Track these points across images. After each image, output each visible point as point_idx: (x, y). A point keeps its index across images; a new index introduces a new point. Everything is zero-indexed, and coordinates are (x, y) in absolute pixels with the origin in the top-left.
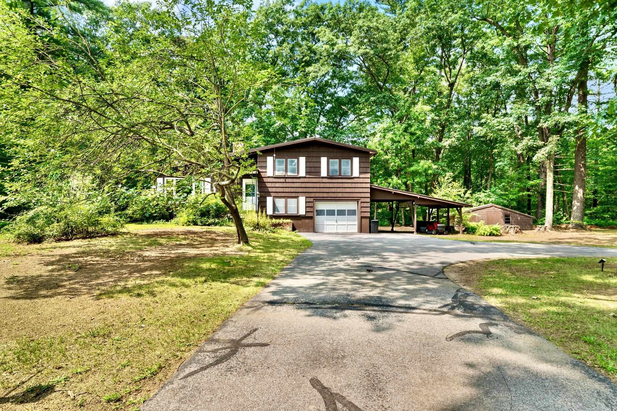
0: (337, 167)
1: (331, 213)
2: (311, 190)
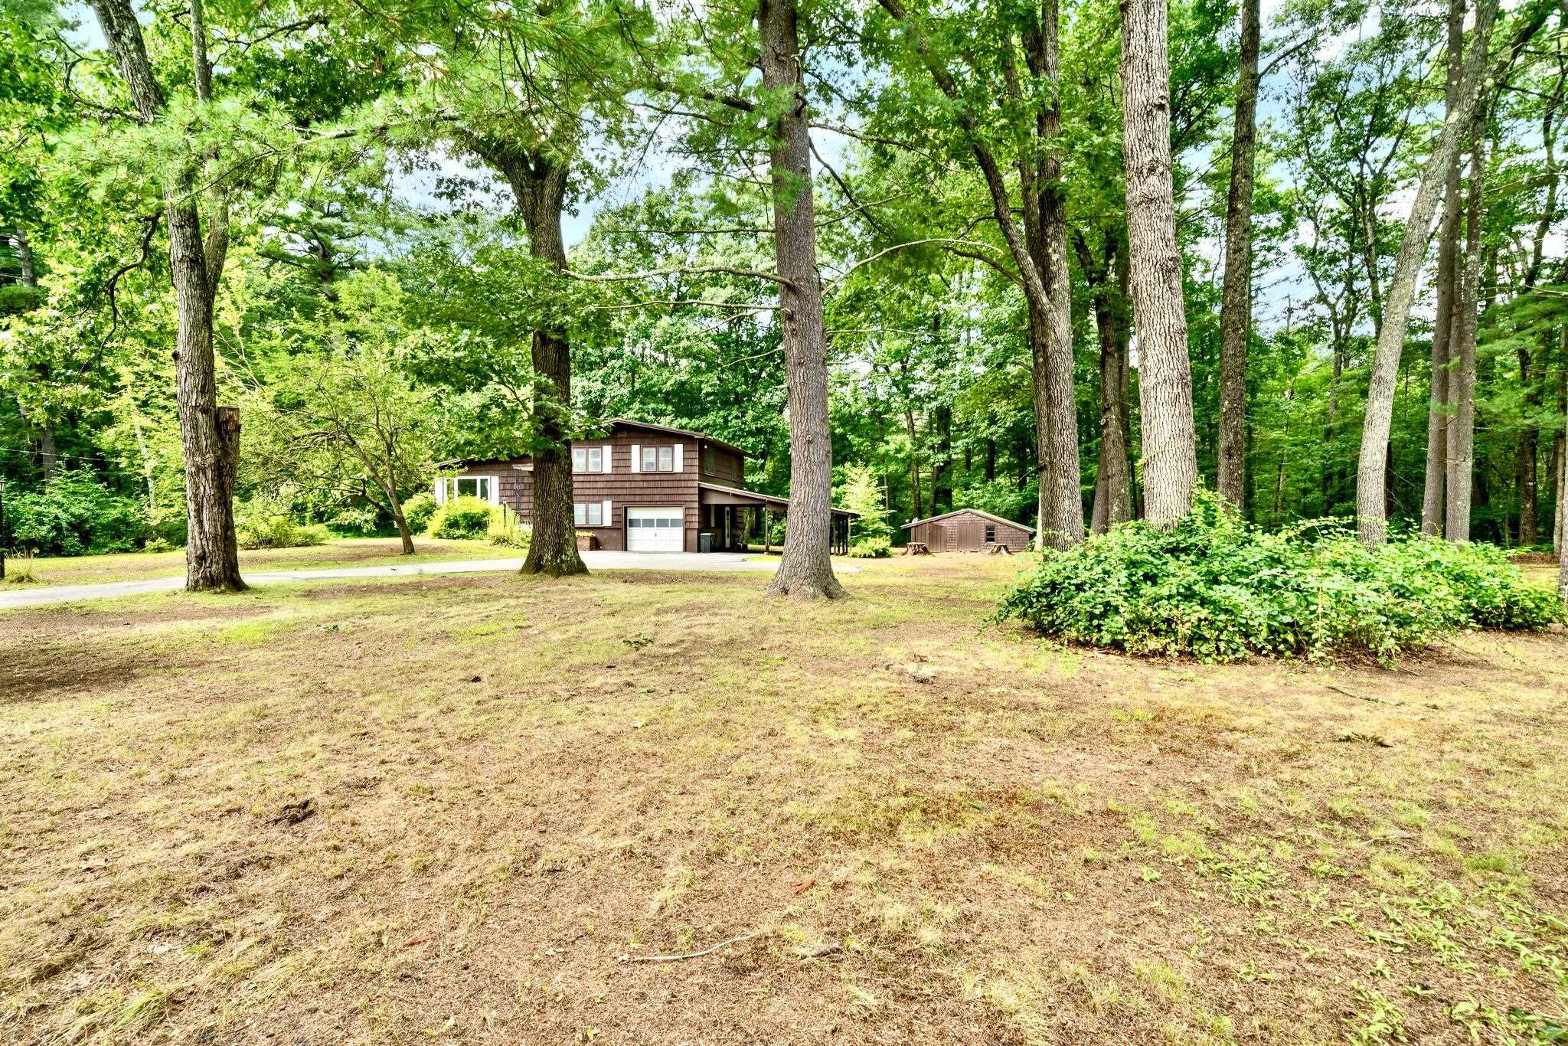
0: (653, 459)
1: (649, 523)
2: (619, 492)
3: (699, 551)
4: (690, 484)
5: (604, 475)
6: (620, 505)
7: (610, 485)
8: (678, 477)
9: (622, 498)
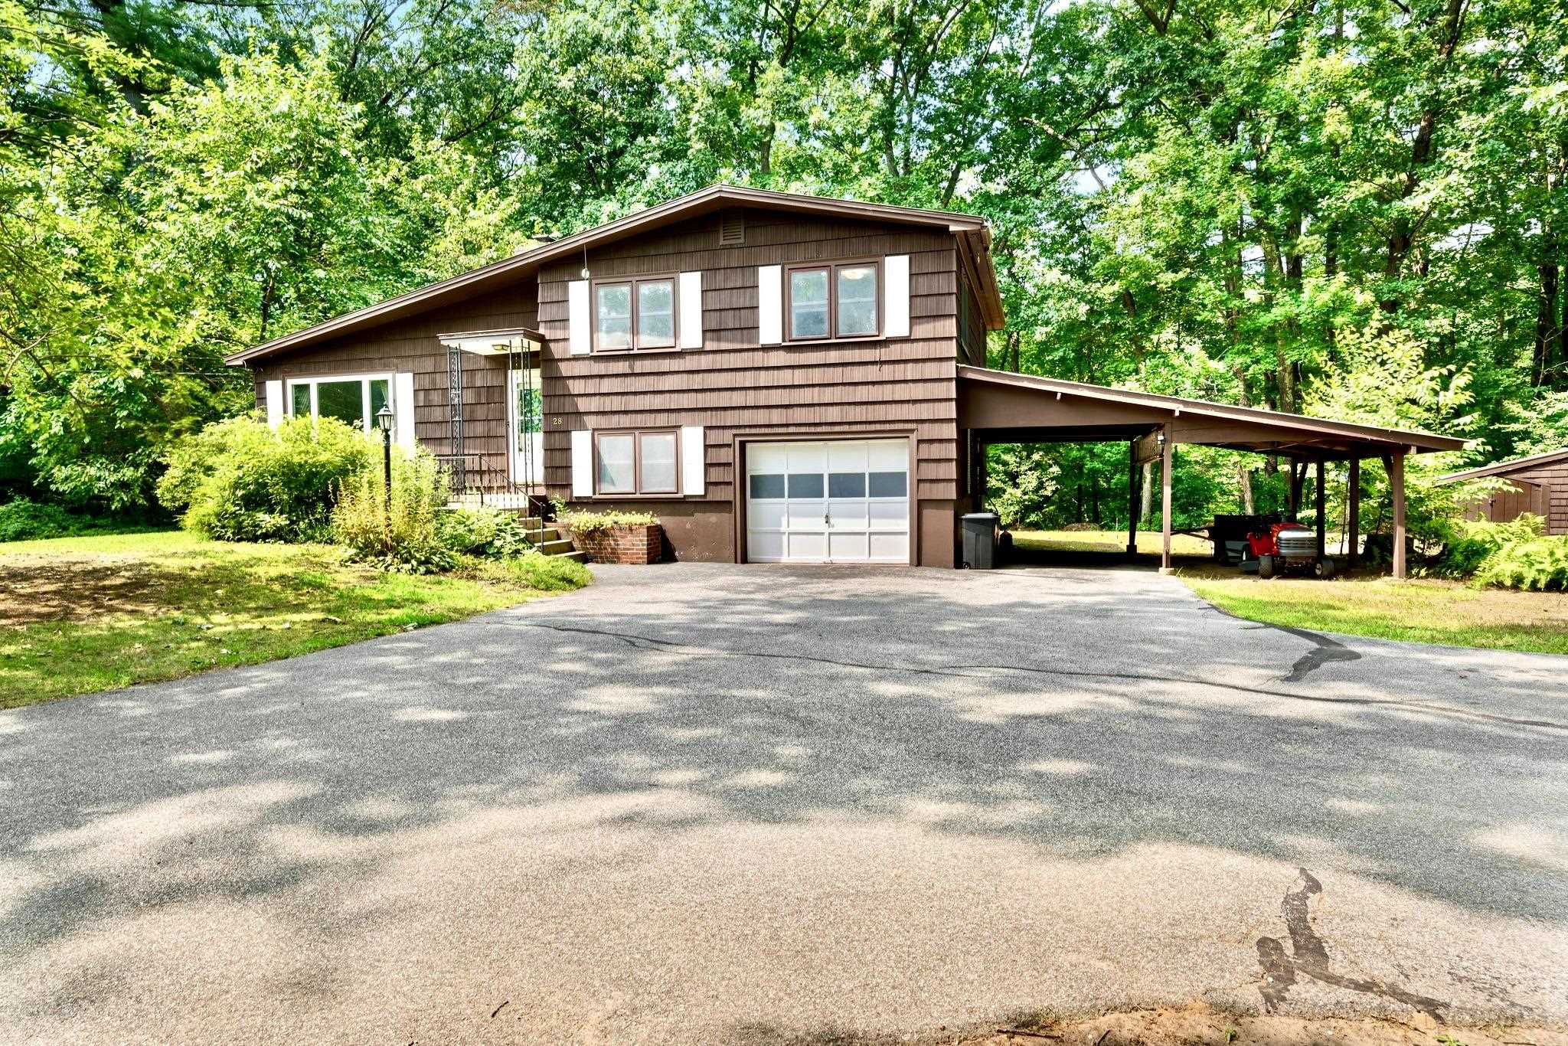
0: (820, 304)
1: (807, 486)
2: (724, 399)
3: (959, 564)
4: (930, 370)
5: (682, 354)
6: (726, 437)
7: (697, 381)
8: (894, 352)
9: (730, 418)
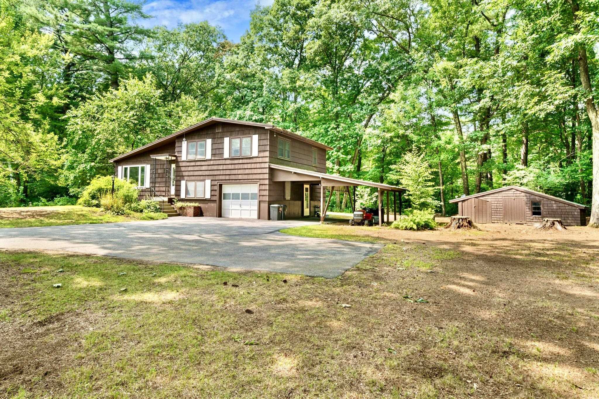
0: (238, 147)
1: (236, 196)
2: (215, 173)
3: (269, 219)
4: (263, 165)
5: (207, 160)
6: (216, 183)
7: (210, 168)
8: (254, 160)
9: (217, 178)
